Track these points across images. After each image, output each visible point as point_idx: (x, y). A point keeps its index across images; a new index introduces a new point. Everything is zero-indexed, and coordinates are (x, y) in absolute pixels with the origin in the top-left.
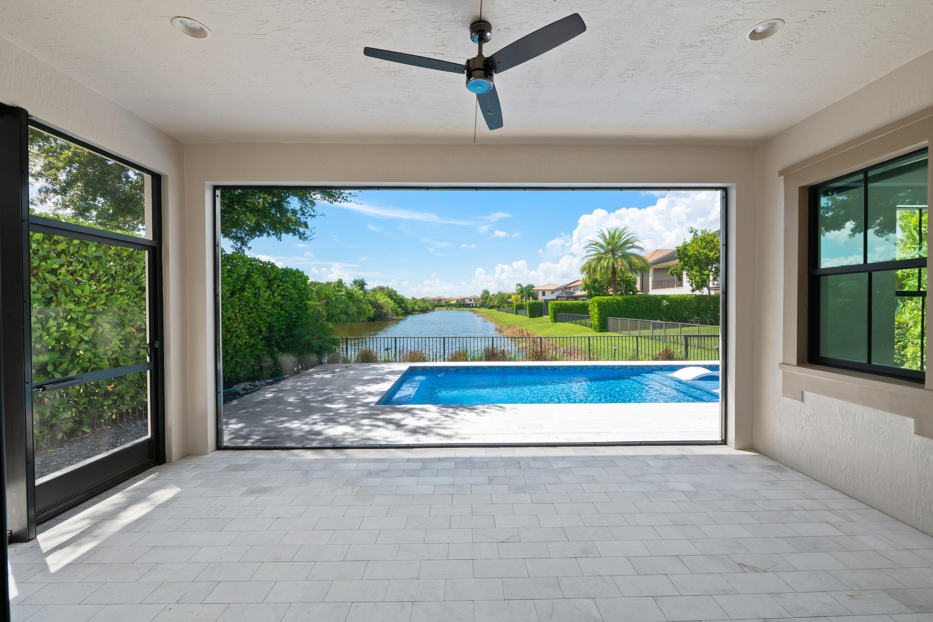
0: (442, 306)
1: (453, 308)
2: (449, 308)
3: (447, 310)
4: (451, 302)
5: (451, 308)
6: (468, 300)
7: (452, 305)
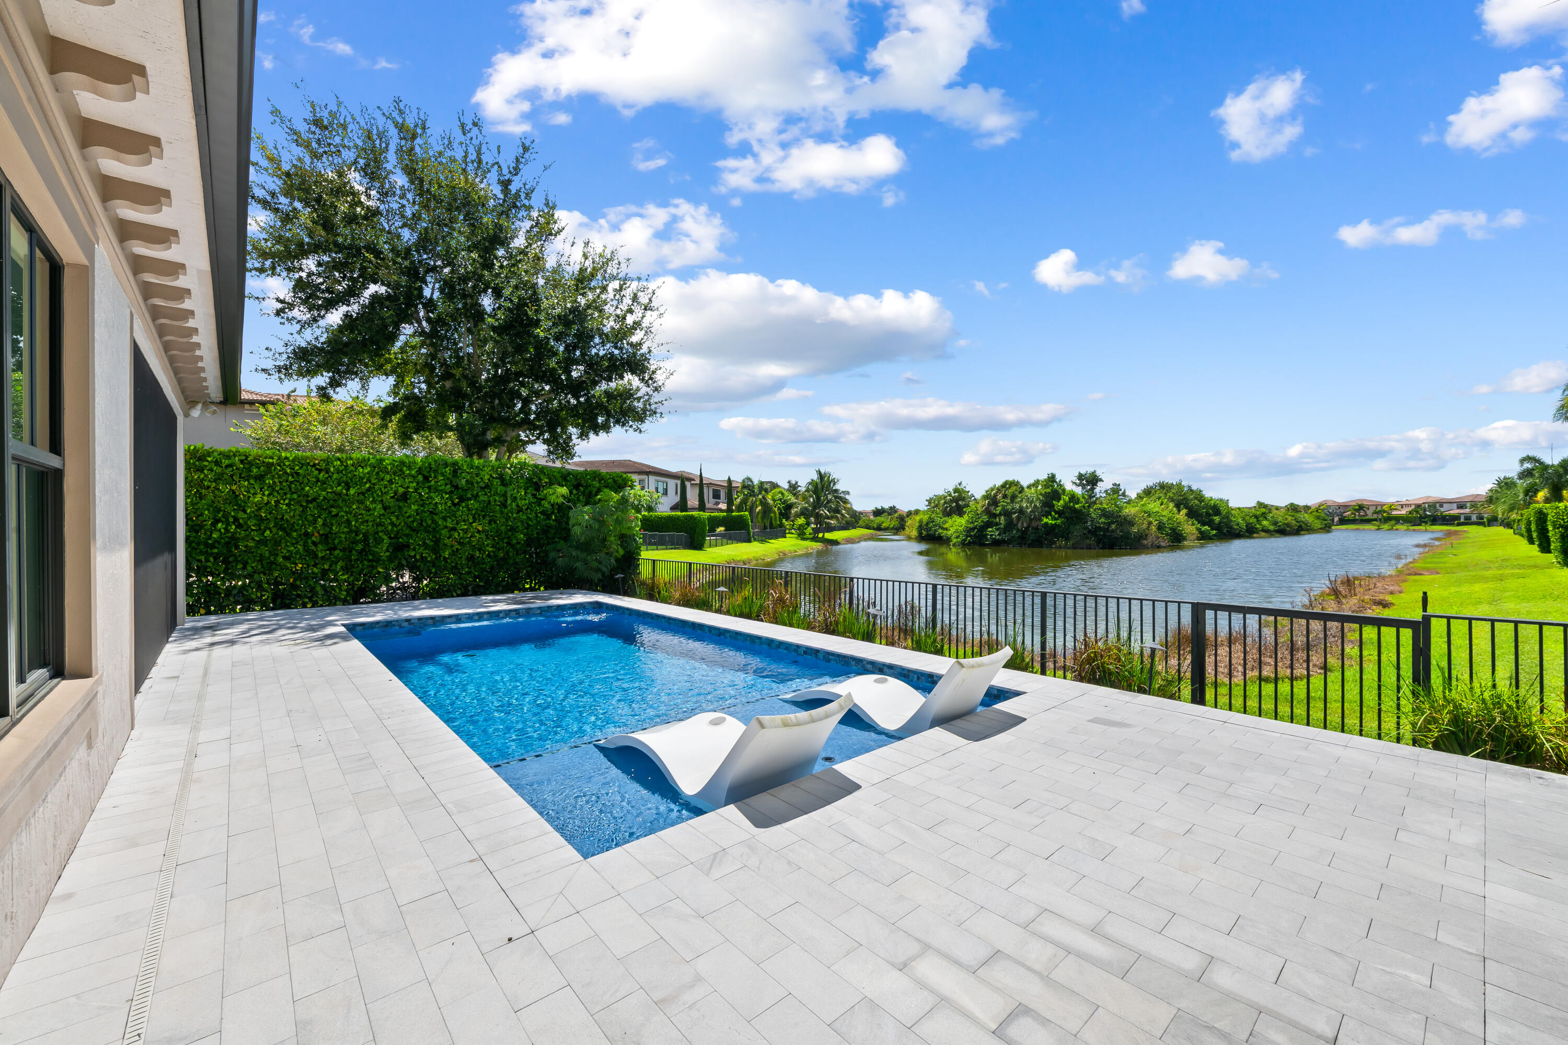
0: (1368, 521)
1: (1398, 527)
2: (1386, 526)
3: (1379, 529)
4: (1395, 513)
5: (1393, 526)
6: (1455, 505)
7: (1398, 520)
